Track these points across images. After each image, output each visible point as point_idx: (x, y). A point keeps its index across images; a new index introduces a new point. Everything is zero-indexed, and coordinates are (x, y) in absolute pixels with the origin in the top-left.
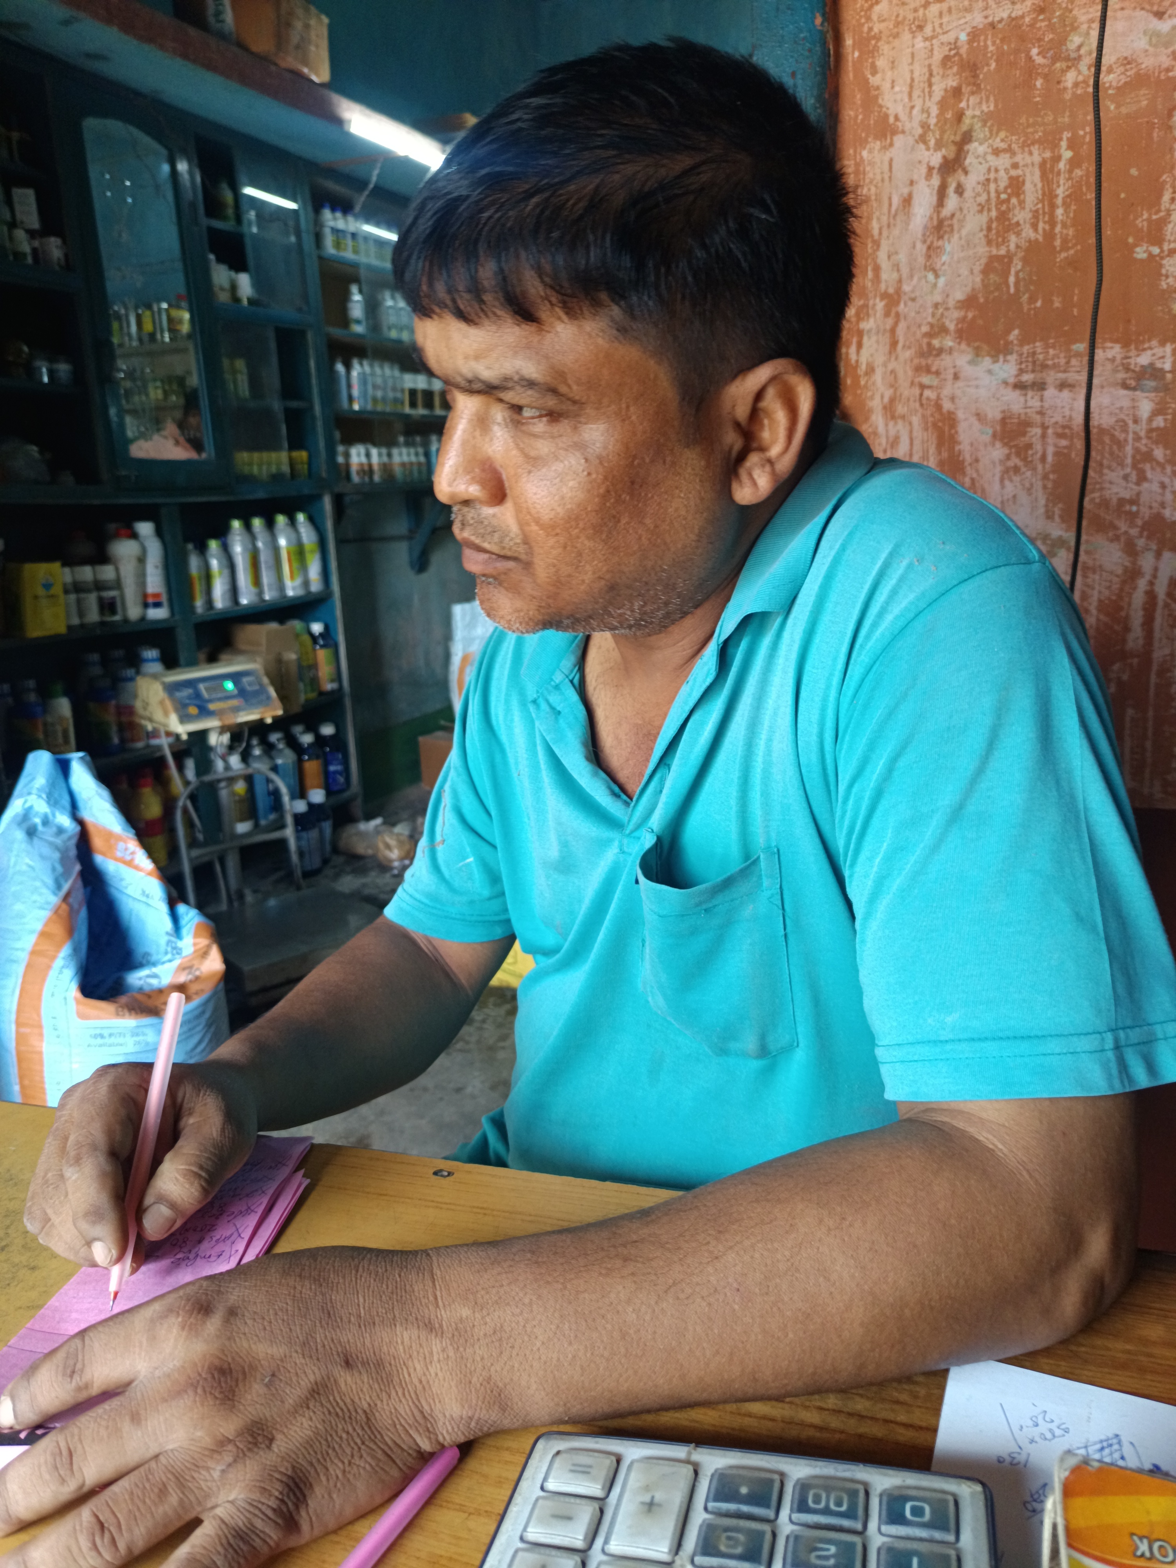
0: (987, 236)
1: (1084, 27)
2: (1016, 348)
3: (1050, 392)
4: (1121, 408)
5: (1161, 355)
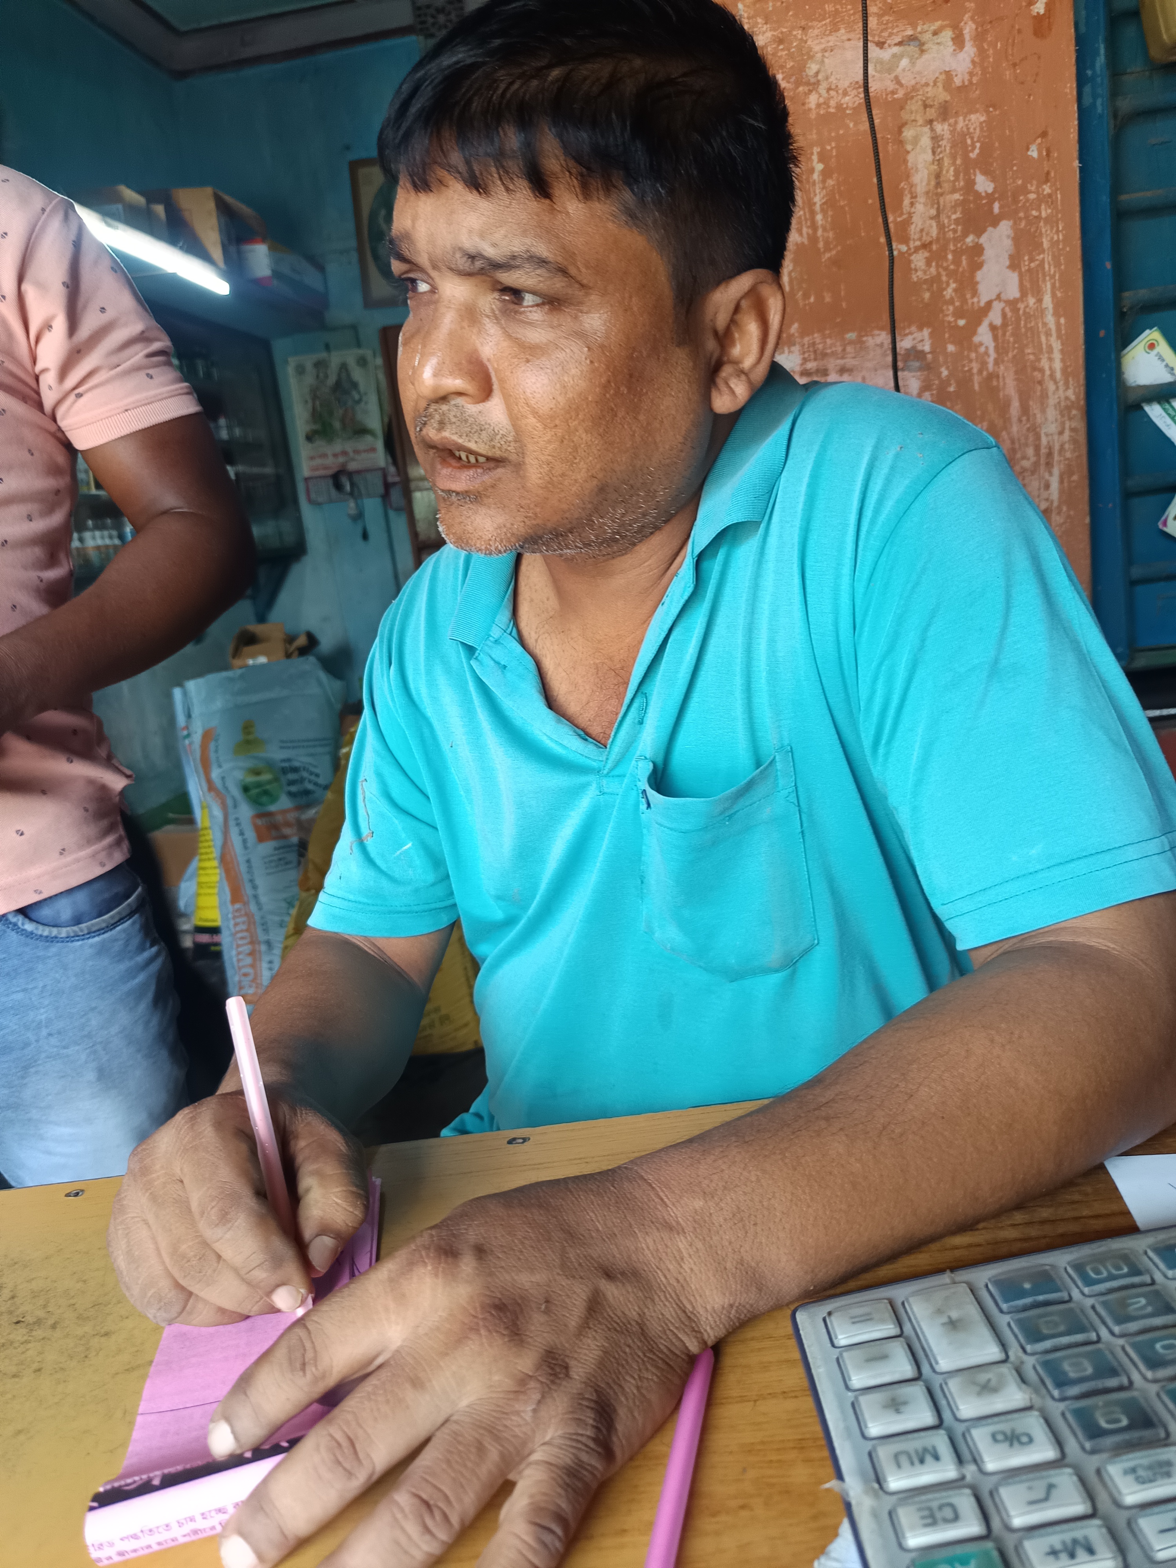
1: (819, 55)
2: (798, 340)
5: (920, 338)
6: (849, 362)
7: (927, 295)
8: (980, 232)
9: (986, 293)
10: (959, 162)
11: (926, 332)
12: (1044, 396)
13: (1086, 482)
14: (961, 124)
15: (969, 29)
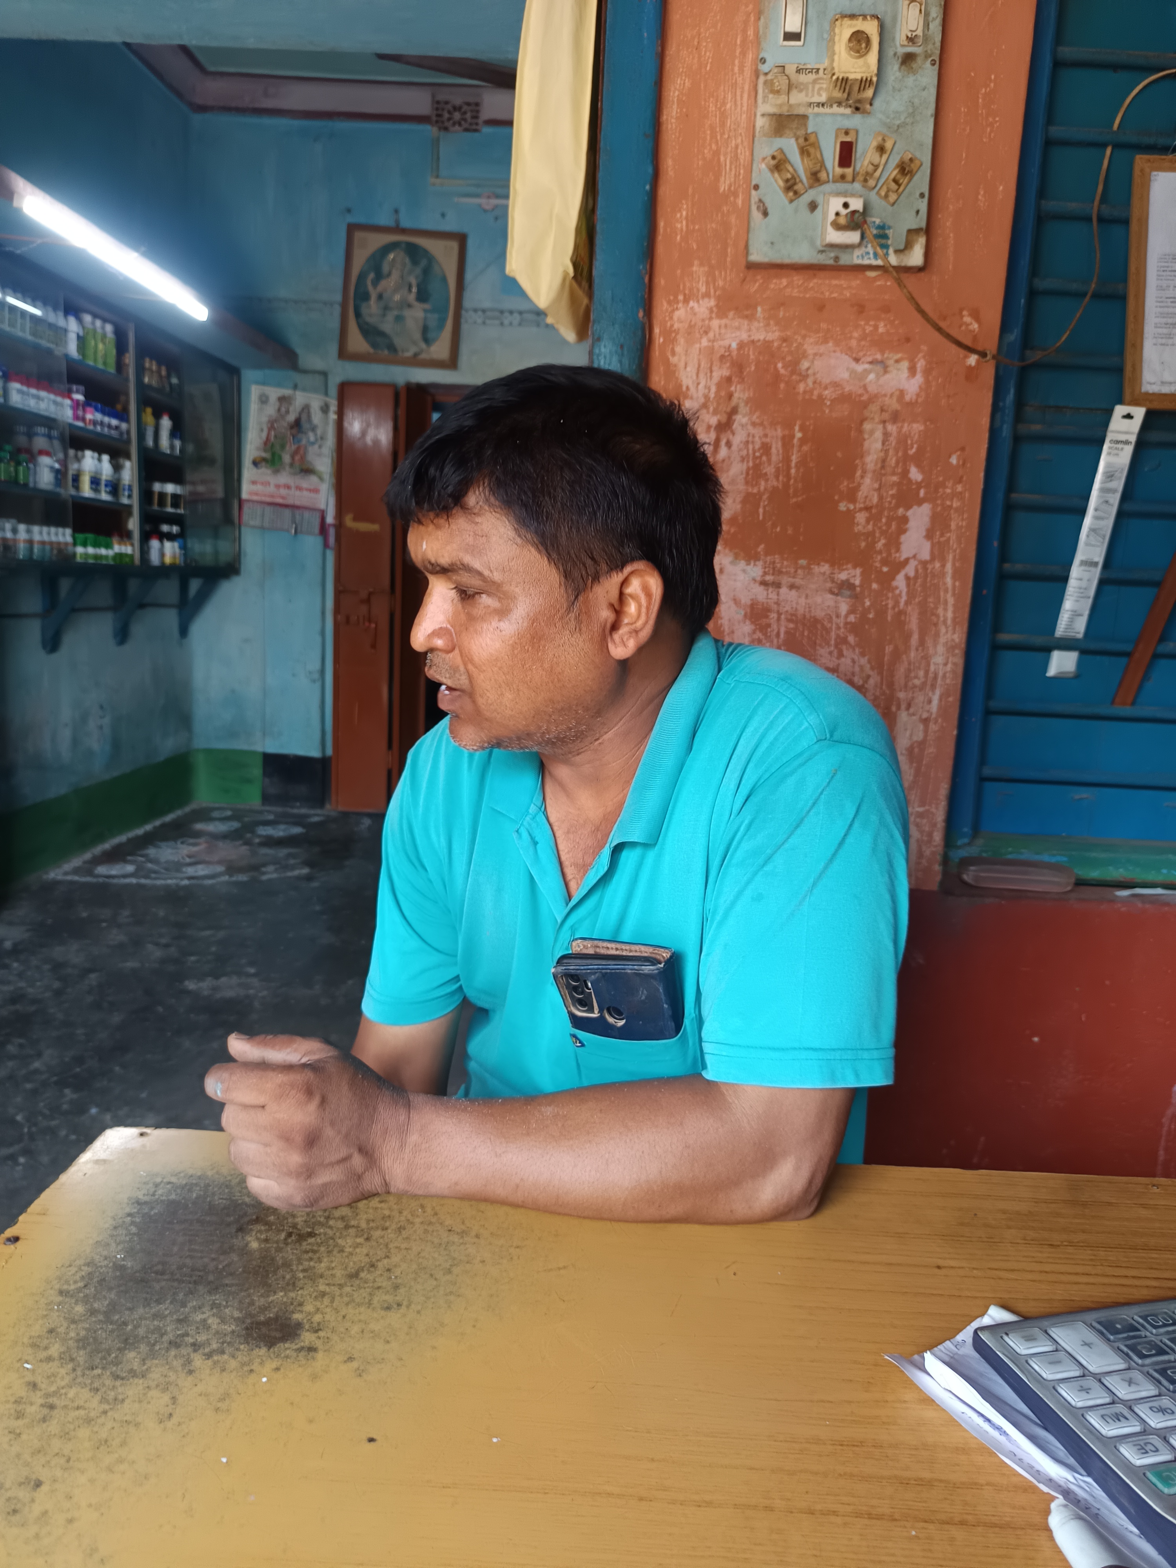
0: (746, 478)
1: (811, 357)
2: (762, 557)
3: (784, 590)
4: (829, 607)
5: (853, 574)
6: (798, 581)
7: (863, 544)
8: (908, 507)
9: (906, 551)
10: (900, 454)
11: (858, 571)
12: (937, 635)
13: (958, 704)
14: (906, 428)
15: (921, 364)
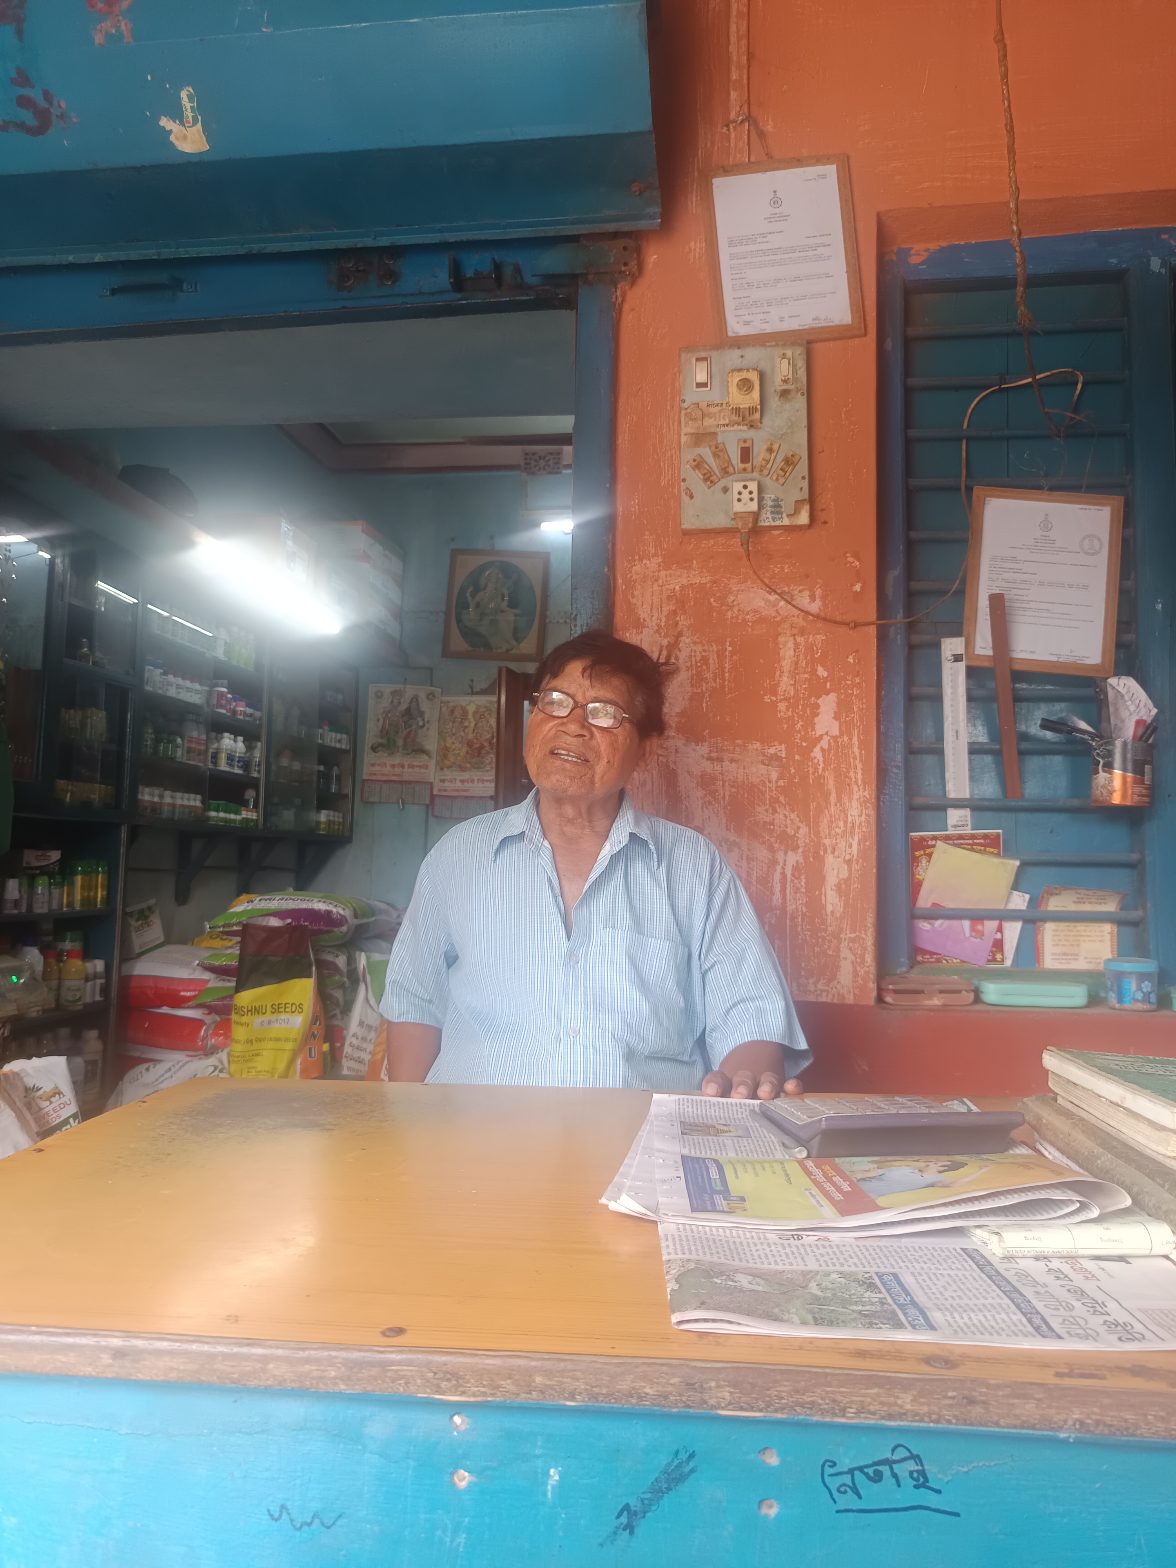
0: (691, 682)
1: (735, 593)
3: (726, 763)
4: (762, 774)
5: (780, 749)
6: (737, 756)
7: (786, 726)
8: (818, 697)
9: (820, 730)
10: (808, 658)
11: (783, 746)
12: (851, 793)
13: (874, 847)
14: (811, 639)
15: (818, 592)
